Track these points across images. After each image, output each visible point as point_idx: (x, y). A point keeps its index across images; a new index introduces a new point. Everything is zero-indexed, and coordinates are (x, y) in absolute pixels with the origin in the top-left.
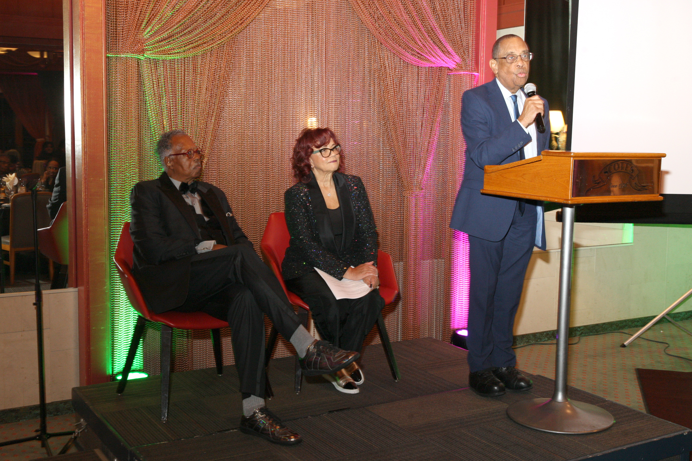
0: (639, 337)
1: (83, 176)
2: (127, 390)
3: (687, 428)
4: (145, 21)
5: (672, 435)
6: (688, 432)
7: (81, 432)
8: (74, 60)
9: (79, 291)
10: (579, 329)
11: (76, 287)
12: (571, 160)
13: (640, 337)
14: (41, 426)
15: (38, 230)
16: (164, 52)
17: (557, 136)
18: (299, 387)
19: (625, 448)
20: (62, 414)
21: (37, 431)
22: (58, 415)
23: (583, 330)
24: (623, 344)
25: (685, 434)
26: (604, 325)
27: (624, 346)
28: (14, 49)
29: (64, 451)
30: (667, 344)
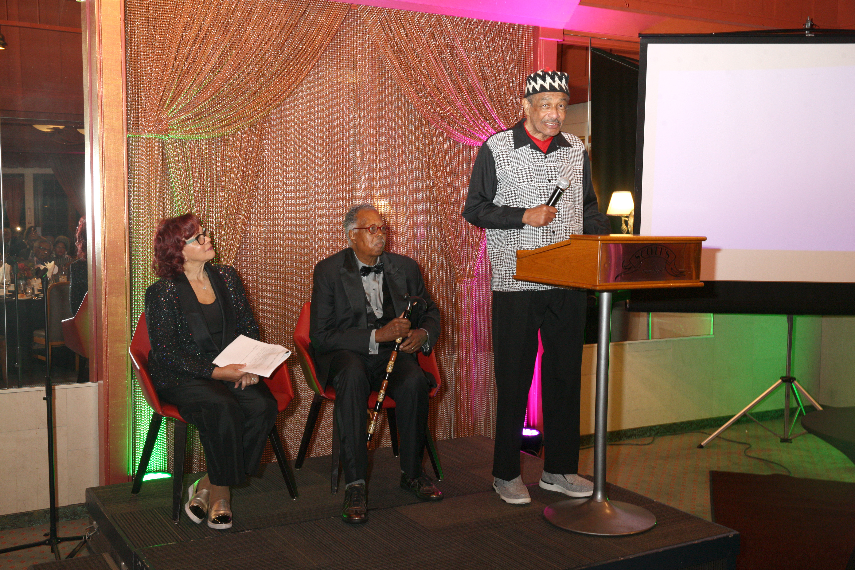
0: (717, 436)
1: (103, 263)
2: (142, 491)
3: (732, 530)
4: (169, 99)
5: (716, 537)
6: (734, 535)
7: (92, 535)
8: (94, 140)
9: (99, 386)
10: (654, 428)
11: (97, 381)
12: (598, 244)
13: (720, 438)
14: (51, 530)
15: (63, 321)
16: (191, 132)
17: (627, 219)
18: (336, 488)
19: (661, 550)
20: (80, 518)
21: (46, 535)
22: (76, 519)
23: (659, 429)
24: (700, 444)
25: (730, 536)
26: (683, 424)
27: (701, 447)
28: (61, 127)
29: (72, 555)
30: (749, 444)
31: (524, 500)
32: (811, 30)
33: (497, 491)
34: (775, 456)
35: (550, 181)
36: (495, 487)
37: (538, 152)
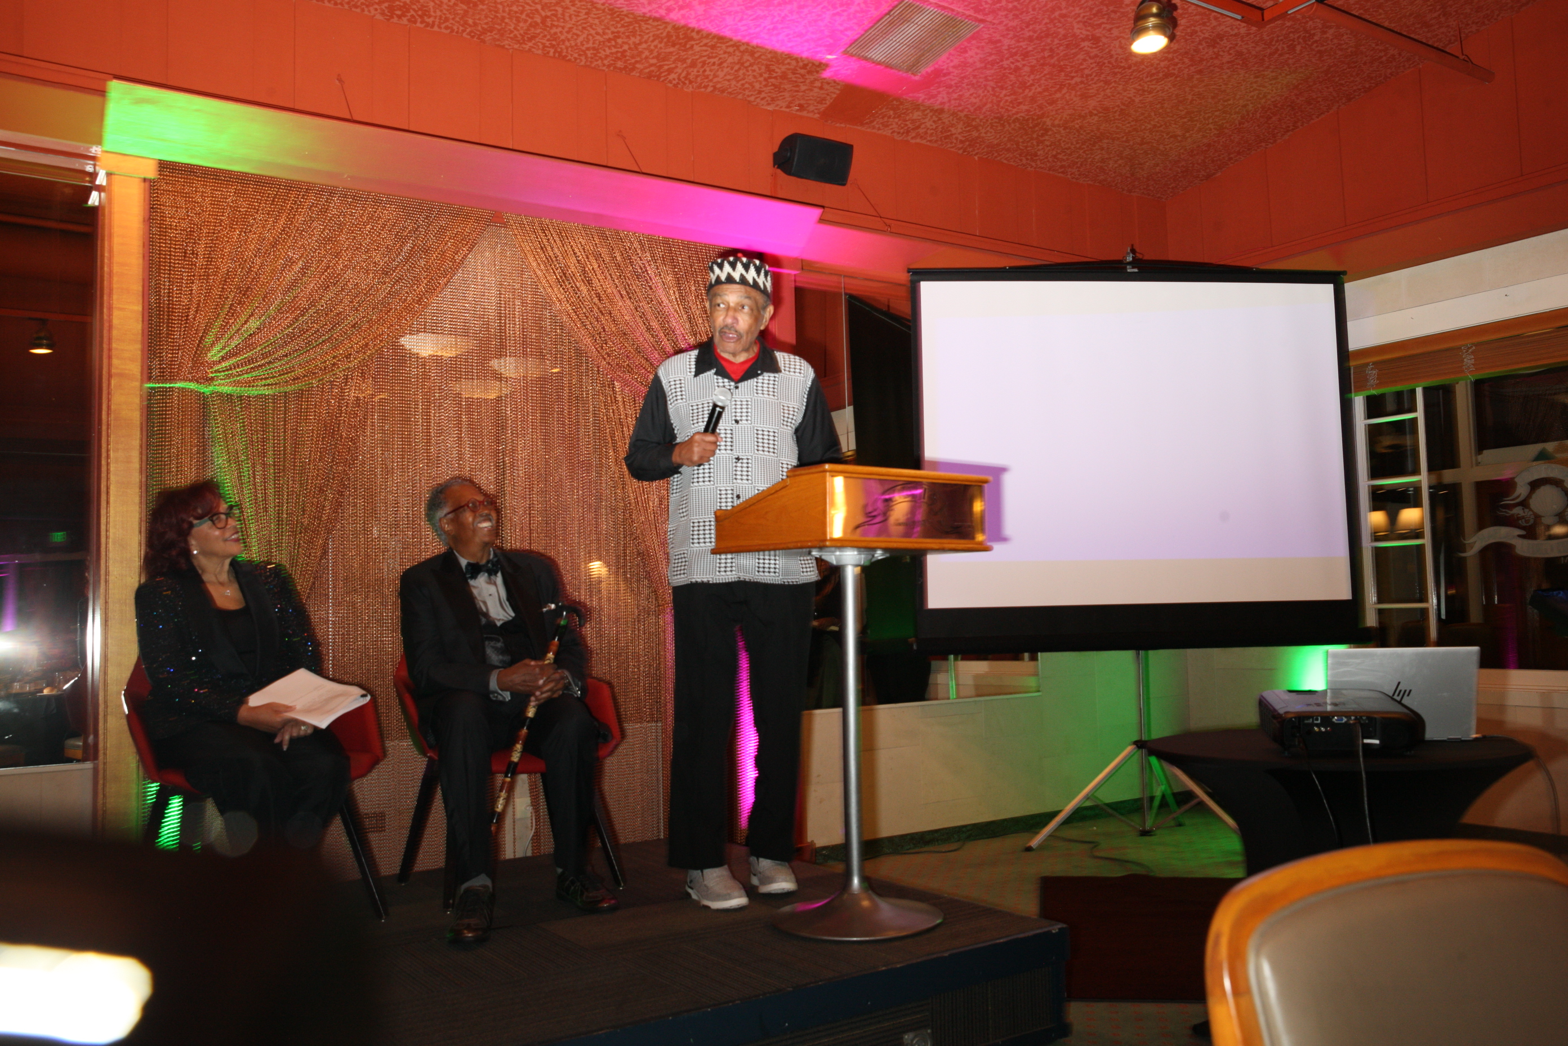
3: (1058, 924)
4: (213, 334)
5: (1032, 933)
9: (95, 768)
10: (964, 829)
12: (826, 477)
13: (1057, 837)
16: (245, 383)
23: (970, 830)
24: (1029, 846)
25: (1054, 932)
27: (1029, 849)
30: (1096, 843)
31: (738, 901)
32: (1133, 264)
33: (694, 897)
34: (1132, 854)
35: (737, 422)
36: (690, 891)
37: (726, 380)
